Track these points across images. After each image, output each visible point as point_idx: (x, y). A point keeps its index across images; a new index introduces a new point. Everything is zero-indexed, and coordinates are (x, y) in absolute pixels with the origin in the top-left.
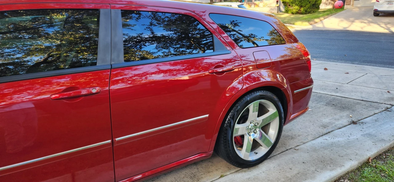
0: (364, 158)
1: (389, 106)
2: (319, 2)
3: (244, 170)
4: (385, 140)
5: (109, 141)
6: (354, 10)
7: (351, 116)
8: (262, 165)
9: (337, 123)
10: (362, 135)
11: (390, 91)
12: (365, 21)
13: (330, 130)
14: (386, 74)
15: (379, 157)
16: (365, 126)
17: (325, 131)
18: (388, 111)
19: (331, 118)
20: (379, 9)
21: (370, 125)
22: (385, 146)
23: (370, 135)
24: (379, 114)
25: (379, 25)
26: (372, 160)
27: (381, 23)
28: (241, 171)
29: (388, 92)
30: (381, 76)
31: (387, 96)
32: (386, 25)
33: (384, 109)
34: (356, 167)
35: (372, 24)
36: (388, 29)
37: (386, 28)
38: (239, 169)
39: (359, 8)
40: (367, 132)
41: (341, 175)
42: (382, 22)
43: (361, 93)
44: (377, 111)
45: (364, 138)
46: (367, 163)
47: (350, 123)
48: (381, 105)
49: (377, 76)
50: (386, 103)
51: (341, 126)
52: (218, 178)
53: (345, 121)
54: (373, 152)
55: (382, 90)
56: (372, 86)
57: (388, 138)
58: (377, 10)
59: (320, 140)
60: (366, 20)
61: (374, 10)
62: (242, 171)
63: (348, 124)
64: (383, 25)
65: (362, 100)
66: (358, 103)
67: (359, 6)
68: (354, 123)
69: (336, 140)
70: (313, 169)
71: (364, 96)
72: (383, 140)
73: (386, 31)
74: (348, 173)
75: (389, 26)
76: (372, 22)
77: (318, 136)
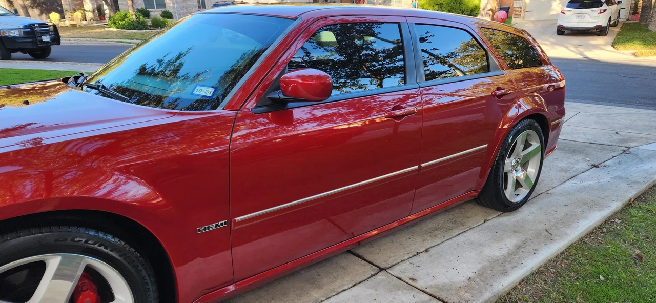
0: (626, 200)
1: (626, 149)
2: (476, 12)
3: (506, 214)
4: (639, 183)
5: (417, 166)
6: (527, 25)
7: (588, 159)
8: (522, 209)
9: (576, 167)
10: (611, 178)
11: (618, 132)
12: (547, 42)
13: (574, 174)
14: (605, 113)
15: (638, 198)
16: (609, 169)
17: (569, 175)
18: (627, 153)
19: (566, 162)
20: (566, 25)
21: (615, 168)
22: (643, 187)
23: (620, 177)
24: (618, 156)
25: (566, 47)
26: (633, 201)
27: (569, 46)
28: (503, 215)
29: (617, 133)
30: (599, 114)
31: (616, 137)
32: (576, 47)
33: (621, 152)
34: (620, 208)
35: (557, 47)
36: (581, 54)
37: (578, 52)
38: (500, 213)
39: (532, 22)
40: (616, 175)
41: (610, 215)
42: (571, 44)
43: (585, 134)
44: (614, 154)
45: (615, 181)
46: (629, 204)
47: (591, 167)
48: (615, 148)
49: (593, 115)
50: (620, 145)
51: (583, 170)
52: (482, 222)
53: (584, 165)
54: (632, 193)
55: (608, 131)
56: (593, 126)
57: (642, 180)
58: (562, 25)
59: (568, 184)
60: (547, 40)
61: (558, 26)
62: (505, 216)
63: (589, 168)
64: (573, 49)
65: (590, 143)
66: (587, 146)
67: (532, 19)
68: (595, 166)
69: (586, 183)
70: (579, 210)
71: (590, 138)
72: (636, 182)
73: (579, 57)
74: (615, 214)
75: (581, 49)
76: (556, 44)
77: (564, 181)
